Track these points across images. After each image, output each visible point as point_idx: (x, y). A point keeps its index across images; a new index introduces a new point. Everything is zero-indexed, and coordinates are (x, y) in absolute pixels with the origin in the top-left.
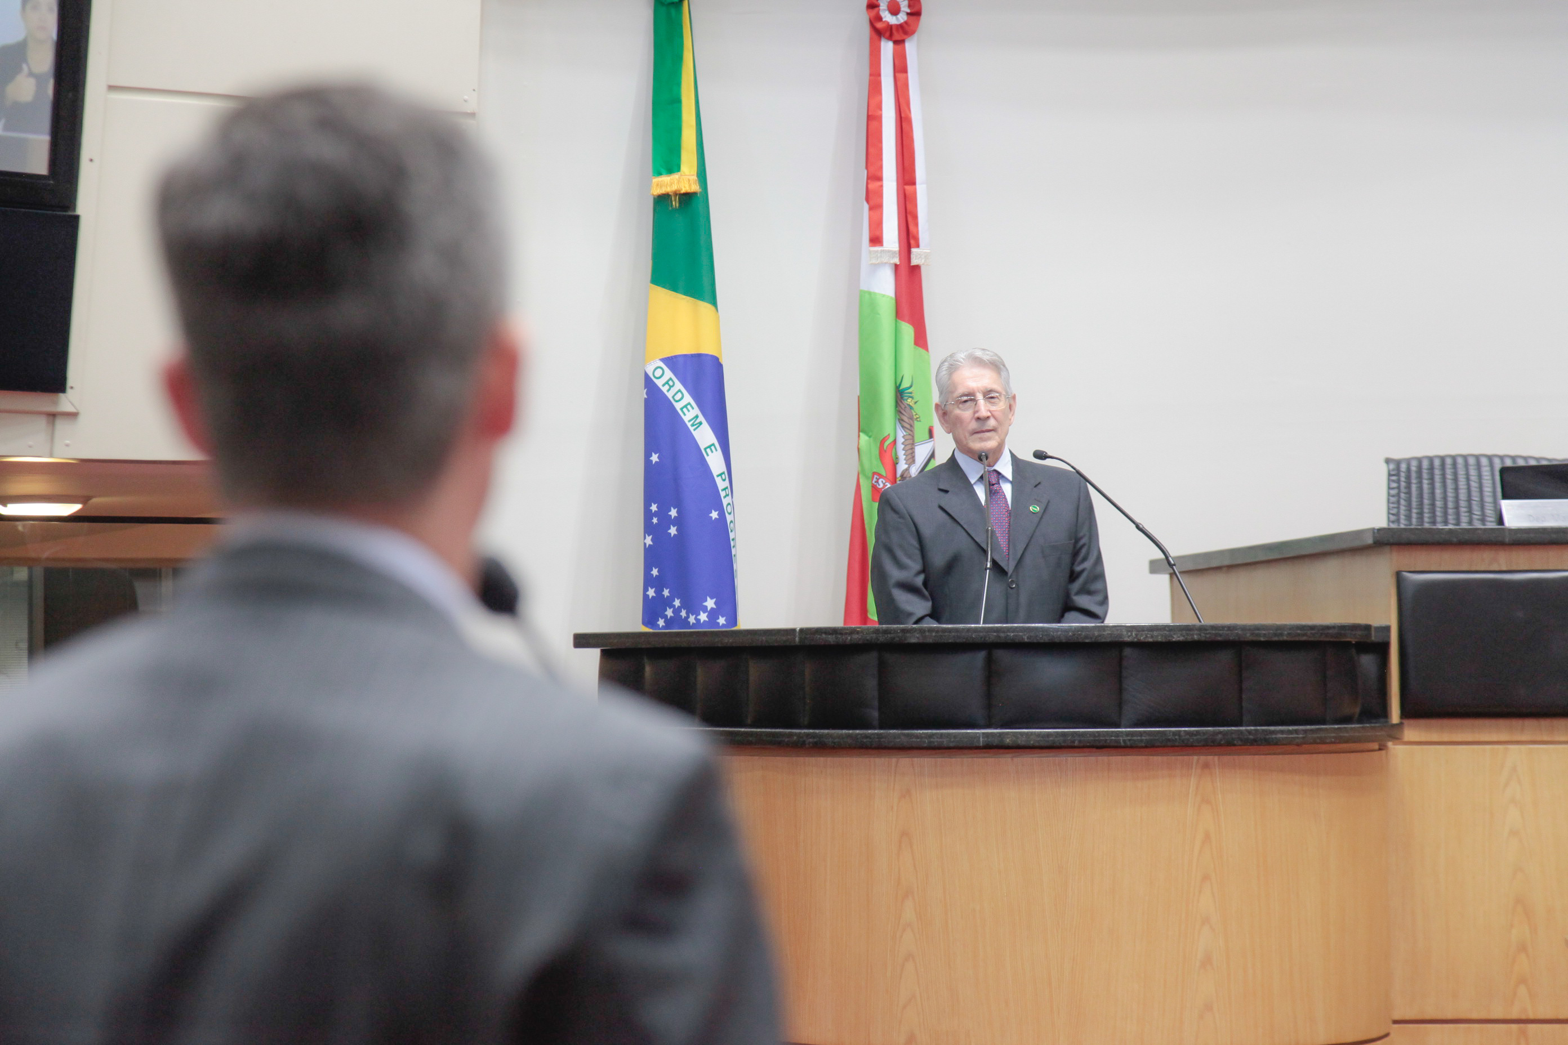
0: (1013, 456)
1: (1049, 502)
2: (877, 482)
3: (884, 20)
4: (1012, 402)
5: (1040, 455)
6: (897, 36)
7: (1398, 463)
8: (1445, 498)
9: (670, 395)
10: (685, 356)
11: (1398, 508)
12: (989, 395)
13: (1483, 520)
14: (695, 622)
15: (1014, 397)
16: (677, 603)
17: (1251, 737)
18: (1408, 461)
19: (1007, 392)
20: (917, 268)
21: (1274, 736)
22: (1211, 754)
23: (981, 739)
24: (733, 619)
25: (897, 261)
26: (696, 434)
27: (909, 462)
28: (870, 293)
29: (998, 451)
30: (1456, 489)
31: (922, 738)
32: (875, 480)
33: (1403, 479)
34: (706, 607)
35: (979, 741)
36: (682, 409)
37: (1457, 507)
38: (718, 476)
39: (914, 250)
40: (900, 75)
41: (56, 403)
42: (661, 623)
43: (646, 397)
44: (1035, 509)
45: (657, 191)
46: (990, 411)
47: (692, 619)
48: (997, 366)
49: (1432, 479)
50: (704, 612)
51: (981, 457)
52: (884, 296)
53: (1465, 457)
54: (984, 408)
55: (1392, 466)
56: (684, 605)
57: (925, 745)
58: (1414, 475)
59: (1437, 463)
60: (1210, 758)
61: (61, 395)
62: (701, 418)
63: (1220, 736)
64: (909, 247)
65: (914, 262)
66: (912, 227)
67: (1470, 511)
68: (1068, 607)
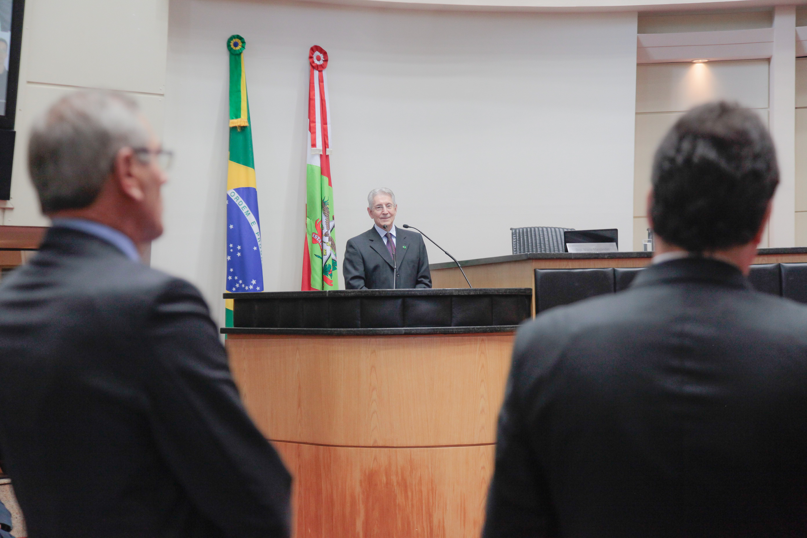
0: (396, 228)
1: (409, 244)
2: (314, 236)
3: (315, 63)
4: (396, 207)
5: (406, 226)
6: (320, 69)
7: (516, 230)
8: (532, 243)
9: (237, 203)
10: (243, 188)
11: (516, 246)
12: (388, 205)
13: (545, 251)
14: (248, 289)
15: (397, 206)
16: (241, 282)
17: (499, 329)
18: (519, 229)
19: (394, 204)
20: (328, 156)
21: (506, 329)
22: (484, 336)
23: (403, 331)
24: (262, 289)
25: (322, 153)
26: (248, 218)
27: (328, 229)
28: (311, 165)
29: (391, 225)
30: (536, 239)
31: (381, 331)
32: (313, 235)
33: (517, 236)
34: (252, 283)
35: (402, 332)
36: (242, 208)
37: (536, 246)
38: (256, 234)
39: (327, 149)
40: (321, 84)
41: (5, 204)
42: (234, 289)
43: (228, 203)
44: (404, 247)
45: (232, 125)
46: (388, 211)
47: (247, 288)
48: (390, 194)
49: (527, 236)
50: (252, 285)
51: (384, 227)
52: (316, 166)
53: (538, 228)
54: (386, 210)
55: (513, 231)
56: (243, 283)
57: (382, 334)
58: (521, 234)
59: (529, 230)
60: (484, 337)
61: (8, 201)
62: (250, 212)
63: (488, 329)
64: (326, 148)
65: (327, 154)
66: (326, 141)
67: (541, 247)
68: (417, 282)
